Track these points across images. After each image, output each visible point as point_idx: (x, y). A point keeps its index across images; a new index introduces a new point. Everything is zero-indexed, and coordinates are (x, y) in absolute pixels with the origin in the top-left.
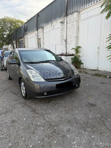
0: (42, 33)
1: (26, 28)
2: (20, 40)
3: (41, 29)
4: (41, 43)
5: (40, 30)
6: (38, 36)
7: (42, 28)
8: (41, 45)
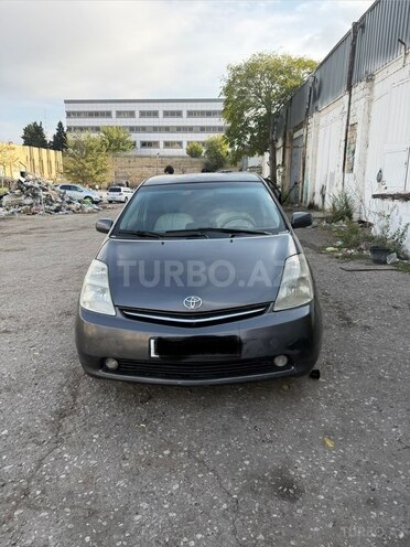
0: (363, 101)
1: (317, 86)
2: (296, 135)
3: (362, 84)
4: (354, 143)
5: (359, 89)
6: (351, 114)
7: (368, 81)
8: (354, 152)
